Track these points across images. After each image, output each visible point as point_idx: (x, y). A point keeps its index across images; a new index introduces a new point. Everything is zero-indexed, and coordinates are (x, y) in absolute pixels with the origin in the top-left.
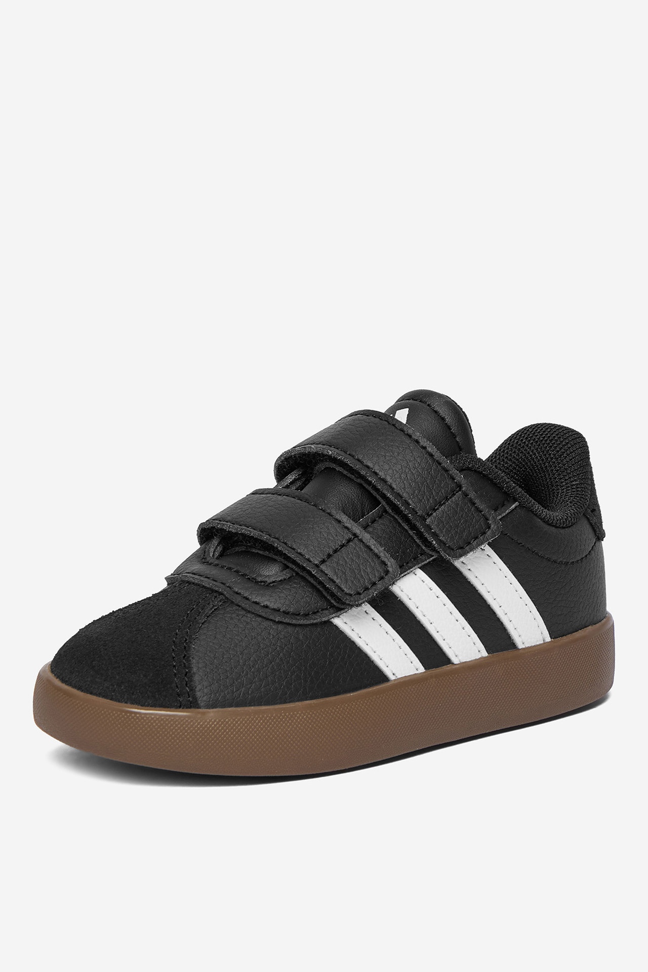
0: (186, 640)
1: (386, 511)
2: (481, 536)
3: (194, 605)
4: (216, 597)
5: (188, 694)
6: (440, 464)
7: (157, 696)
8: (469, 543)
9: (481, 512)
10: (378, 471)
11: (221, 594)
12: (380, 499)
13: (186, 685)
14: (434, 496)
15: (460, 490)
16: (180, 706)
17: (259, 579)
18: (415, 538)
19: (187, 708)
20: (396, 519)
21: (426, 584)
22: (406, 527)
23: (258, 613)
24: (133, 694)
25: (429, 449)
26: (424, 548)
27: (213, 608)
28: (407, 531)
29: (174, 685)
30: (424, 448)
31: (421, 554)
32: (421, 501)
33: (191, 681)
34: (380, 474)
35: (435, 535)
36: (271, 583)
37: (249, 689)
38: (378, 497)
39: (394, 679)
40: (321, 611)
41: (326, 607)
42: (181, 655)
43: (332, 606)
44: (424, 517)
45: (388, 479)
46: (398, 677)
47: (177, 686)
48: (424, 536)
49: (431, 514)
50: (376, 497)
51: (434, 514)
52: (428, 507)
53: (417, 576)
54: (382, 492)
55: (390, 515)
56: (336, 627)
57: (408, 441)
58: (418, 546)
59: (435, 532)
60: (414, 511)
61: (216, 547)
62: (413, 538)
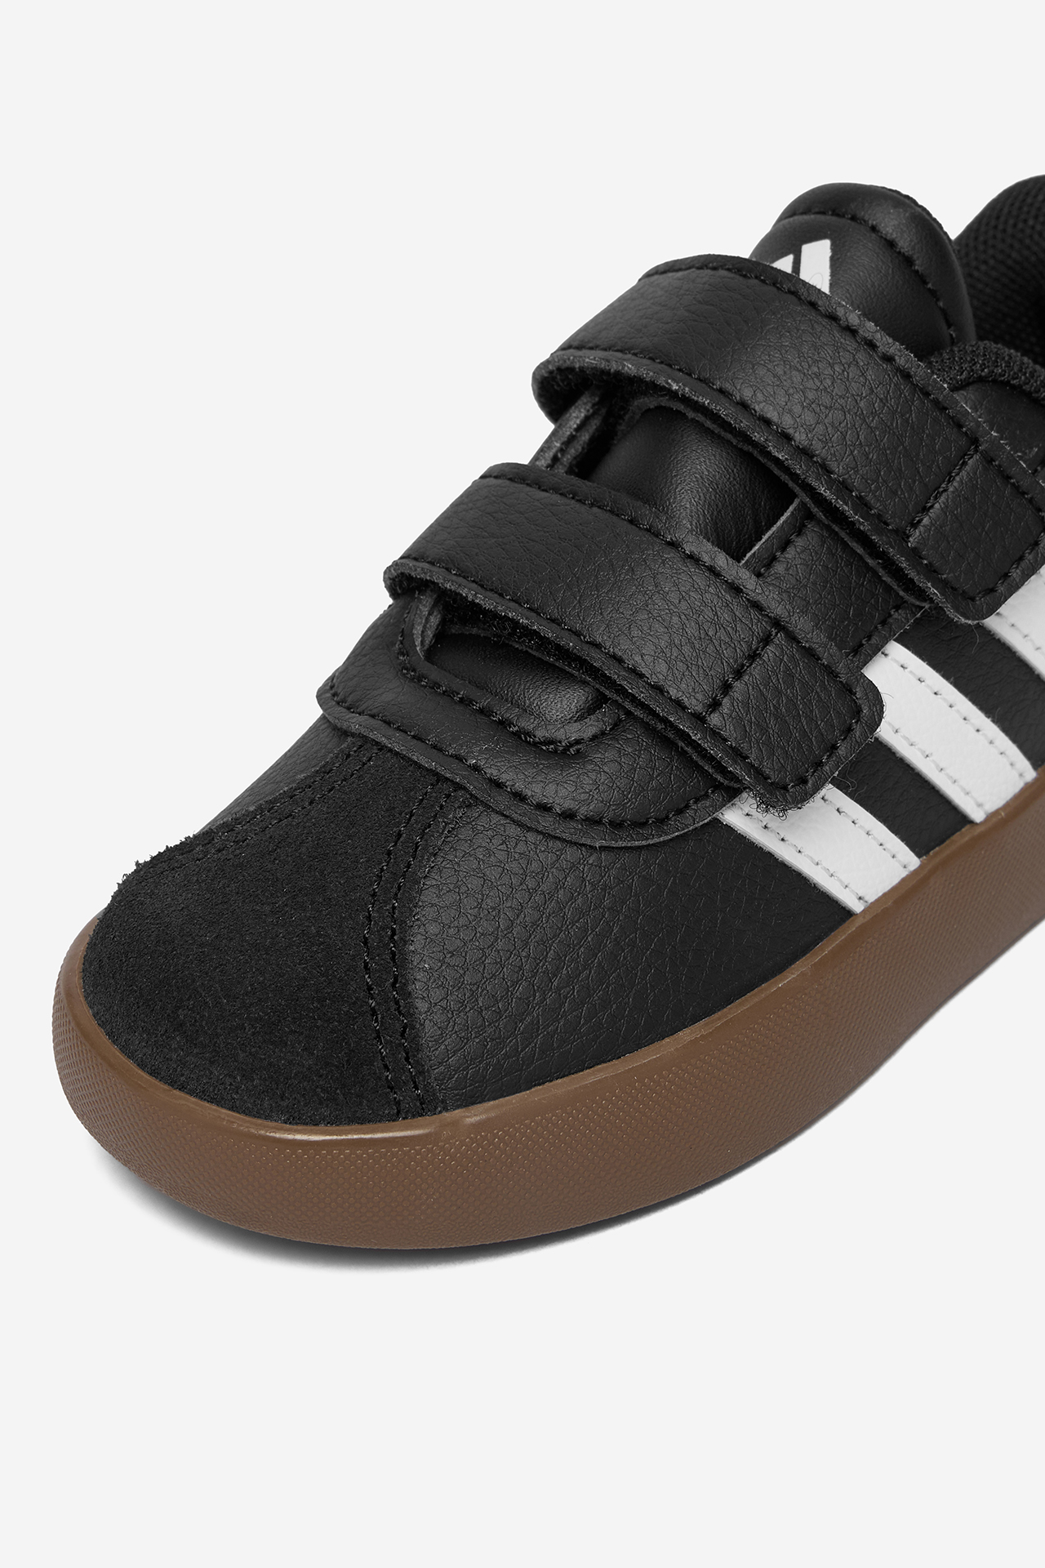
0: (394, 933)
1: (810, 516)
2: (1029, 553)
3: (400, 823)
4: (448, 796)
5: (415, 1082)
6: (927, 394)
7: (341, 1097)
8: (1006, 576)
9: (1024, 493)
10: (791, 431)
11: (459, 787)
12: (797, 489)
13: (407, 1059)
14: (921, 477)
15: (976, 451)
16: (398, 1114)
17: (541, 734)
18: (881, 572)
19: (414, 1116)
20: (836, 533)
21: (911, 672)
22: (860, 551)
23: (553, 833)
24: (282, 1097)
25: (900, 361)
26: (902, 593)
27: (444, 828)
28: (861, 558)
29: (378, 1064)
30: (889, 359)
31: (897, 608)
32: (895, 493)
33: (418, 1051)
34: (797, 436)
35: (931, 572)
36: (571, 745)
37: (552, 1037)
38: (791, 484)
39: (862, 908)
40: (695, 802)
41: (703, 793)
42: (386, 980)
43: (718, 787)
44: (905, 533)
45: (817, 447)
46: (870, 902)
47: (386, 1067)
48: (907, 575)
49: (920, 522)
50: (787, 484)
51: (926, 521)
52: (910, 507)
53: (889, 657)
54: (803, 481)
55: (819, 522)
56: (729, 829)
57: (849, 343)
58: (888, 589)
59: (930, 564)
60: (880, 520)
61: (427, 620)
62: (875, 573)
